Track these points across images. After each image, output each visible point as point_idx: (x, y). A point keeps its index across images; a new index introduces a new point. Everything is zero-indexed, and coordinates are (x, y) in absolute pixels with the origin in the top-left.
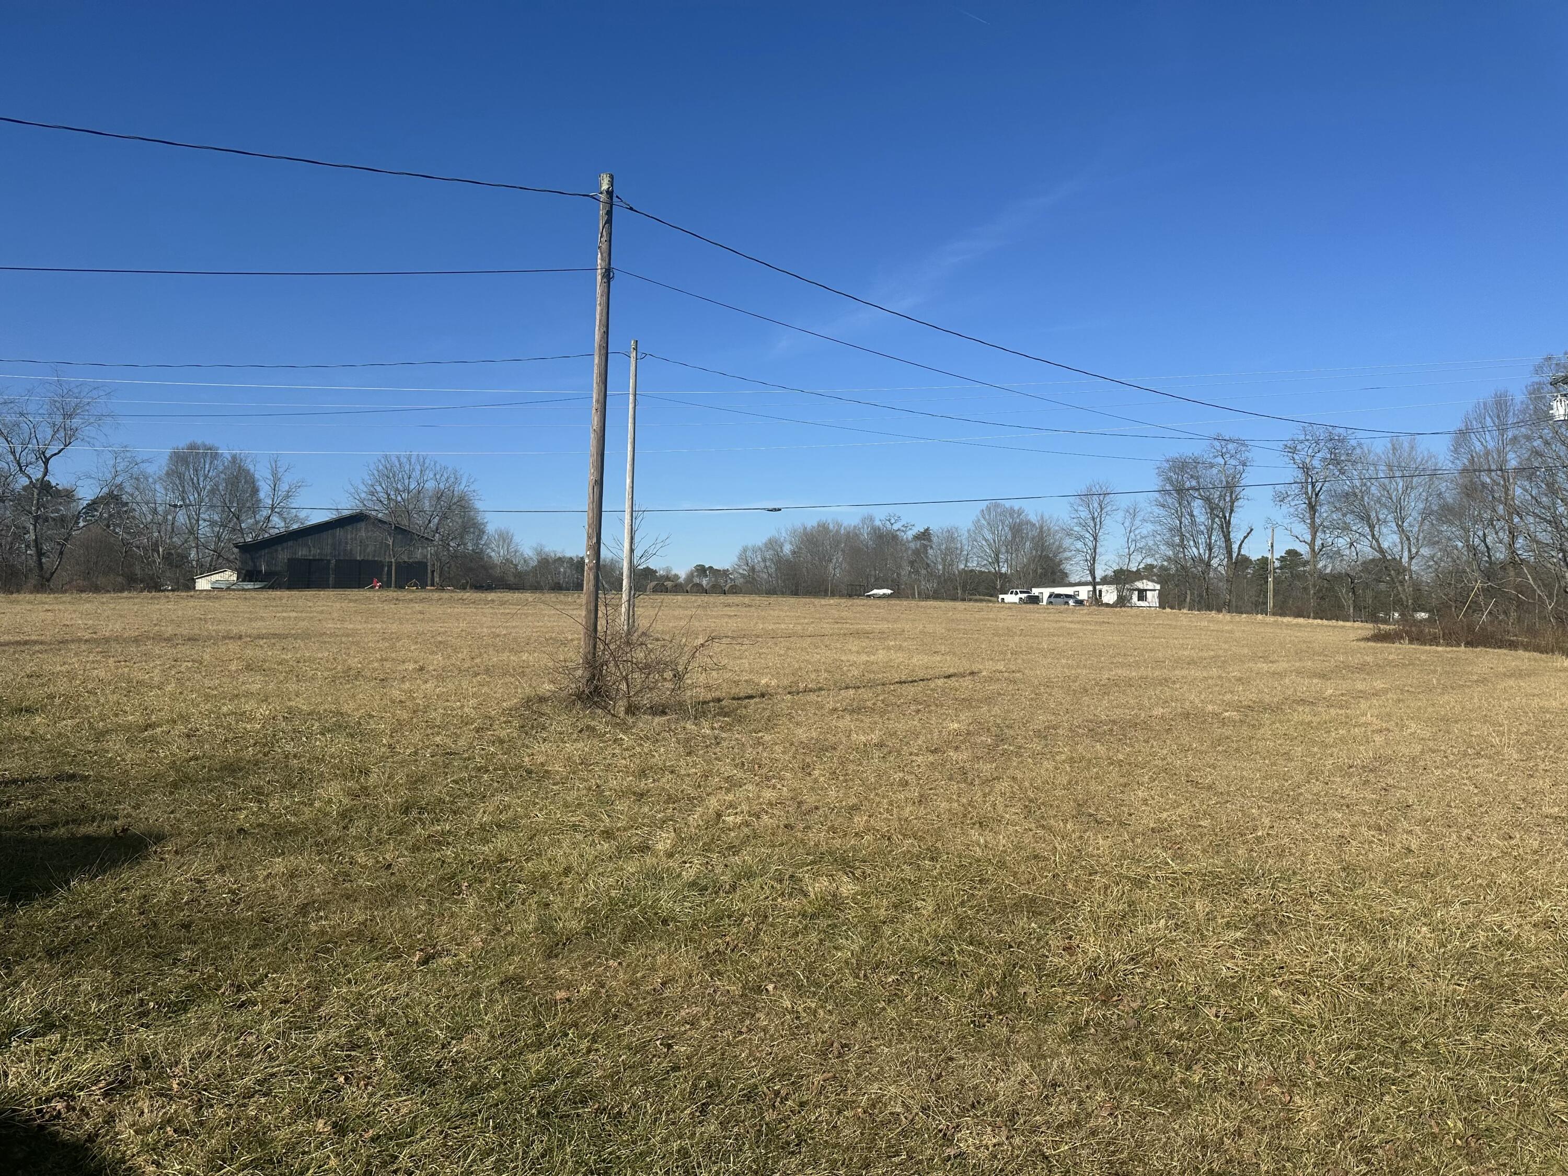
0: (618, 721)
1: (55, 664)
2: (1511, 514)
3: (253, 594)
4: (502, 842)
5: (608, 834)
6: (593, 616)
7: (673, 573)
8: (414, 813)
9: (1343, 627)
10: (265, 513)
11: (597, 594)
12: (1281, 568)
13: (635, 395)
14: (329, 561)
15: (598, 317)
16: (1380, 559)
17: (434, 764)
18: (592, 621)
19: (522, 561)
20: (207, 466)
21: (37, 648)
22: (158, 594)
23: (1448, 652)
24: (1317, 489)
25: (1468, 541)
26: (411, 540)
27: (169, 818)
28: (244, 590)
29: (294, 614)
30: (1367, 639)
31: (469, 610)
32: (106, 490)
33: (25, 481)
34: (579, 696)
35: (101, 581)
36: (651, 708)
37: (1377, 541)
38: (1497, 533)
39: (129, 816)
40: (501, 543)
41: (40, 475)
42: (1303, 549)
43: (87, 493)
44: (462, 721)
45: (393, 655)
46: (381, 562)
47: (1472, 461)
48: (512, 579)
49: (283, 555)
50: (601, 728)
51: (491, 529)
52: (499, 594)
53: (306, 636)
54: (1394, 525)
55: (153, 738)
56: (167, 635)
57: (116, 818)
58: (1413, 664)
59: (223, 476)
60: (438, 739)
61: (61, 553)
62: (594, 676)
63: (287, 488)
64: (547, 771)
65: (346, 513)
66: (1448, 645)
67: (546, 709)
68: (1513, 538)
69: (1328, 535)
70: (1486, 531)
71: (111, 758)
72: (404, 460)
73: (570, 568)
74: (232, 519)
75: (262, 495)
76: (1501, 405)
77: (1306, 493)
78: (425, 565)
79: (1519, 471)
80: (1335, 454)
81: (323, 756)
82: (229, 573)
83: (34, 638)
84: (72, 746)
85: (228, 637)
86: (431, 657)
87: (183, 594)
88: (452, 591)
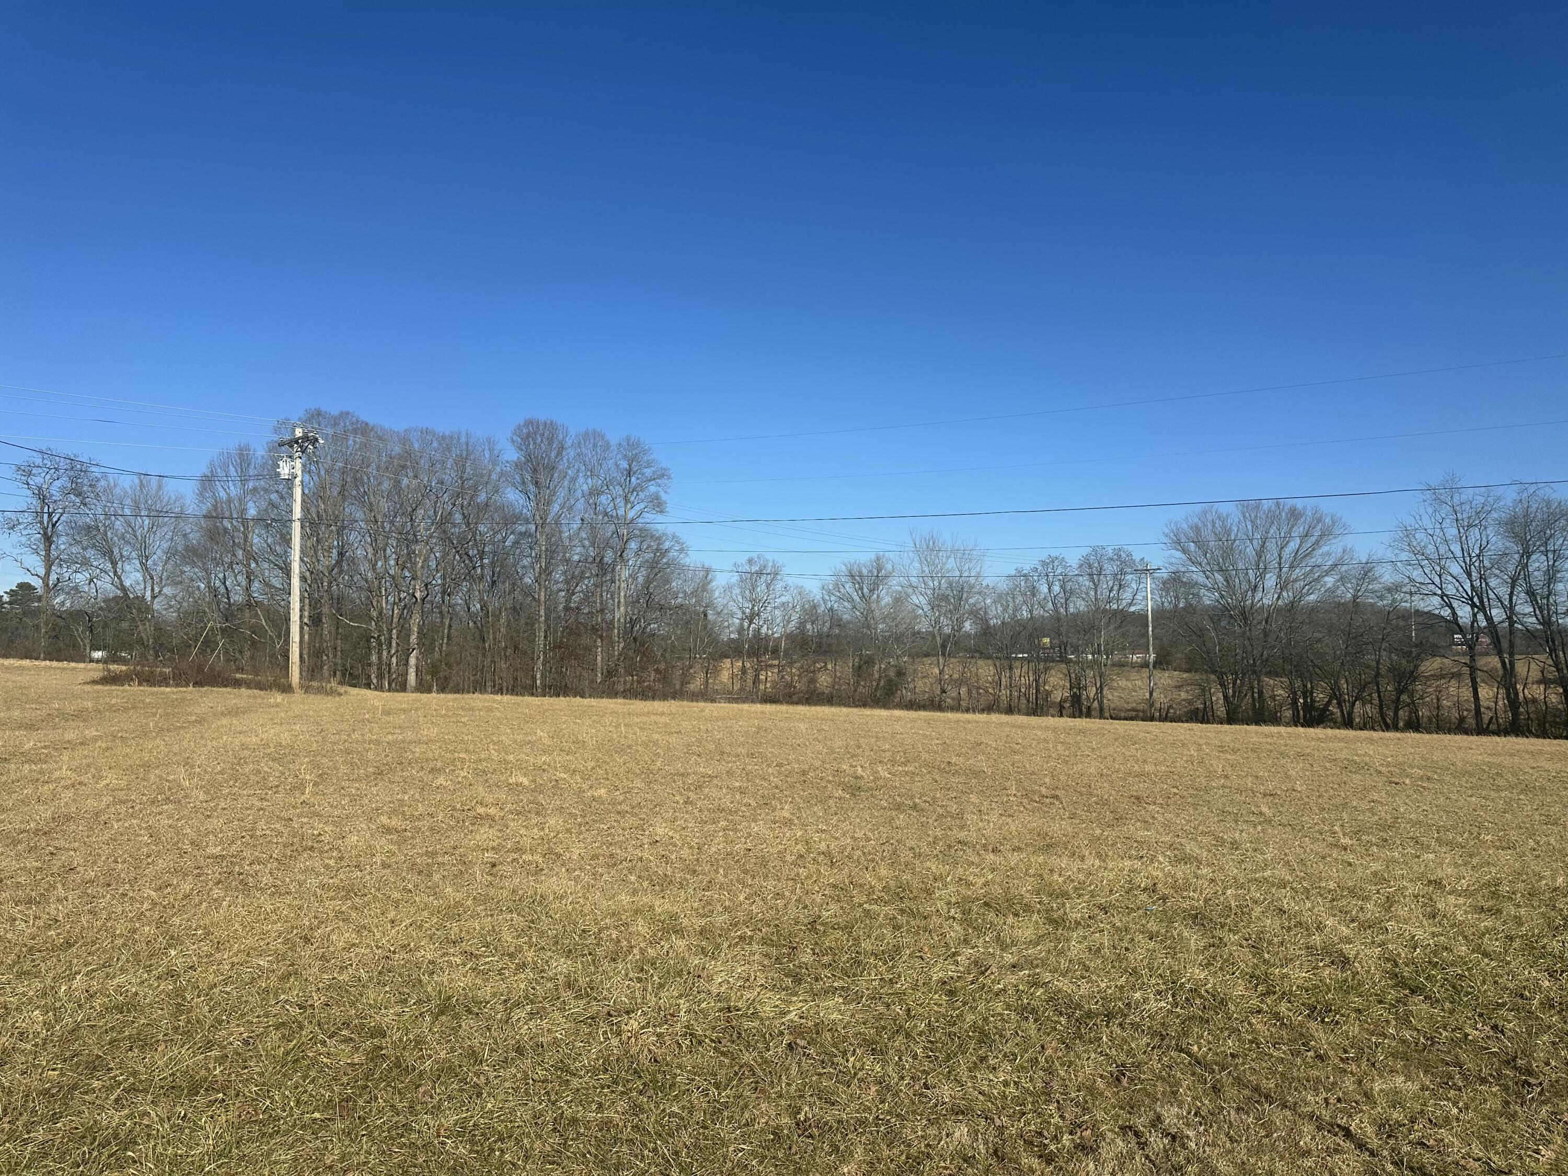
2: (248, 559)
9: (74, 669)
12: (10, 603)
16: (122, 598)
23: (174, 693)
24: (55, 519)
25: (209, 582)
30: (94, 682)
37: (119, 578)
38: (236, 576)
42: (37, 583)
47: (215, 507)
54: (137, 562)
58: (134, 708)
66: (177, 685)
68: (250, 581)
69: (65, 570)
70: (226, 574)
76: (244, 457)
77: (41, 522)
79: (258, 520)
80: (77, 483)
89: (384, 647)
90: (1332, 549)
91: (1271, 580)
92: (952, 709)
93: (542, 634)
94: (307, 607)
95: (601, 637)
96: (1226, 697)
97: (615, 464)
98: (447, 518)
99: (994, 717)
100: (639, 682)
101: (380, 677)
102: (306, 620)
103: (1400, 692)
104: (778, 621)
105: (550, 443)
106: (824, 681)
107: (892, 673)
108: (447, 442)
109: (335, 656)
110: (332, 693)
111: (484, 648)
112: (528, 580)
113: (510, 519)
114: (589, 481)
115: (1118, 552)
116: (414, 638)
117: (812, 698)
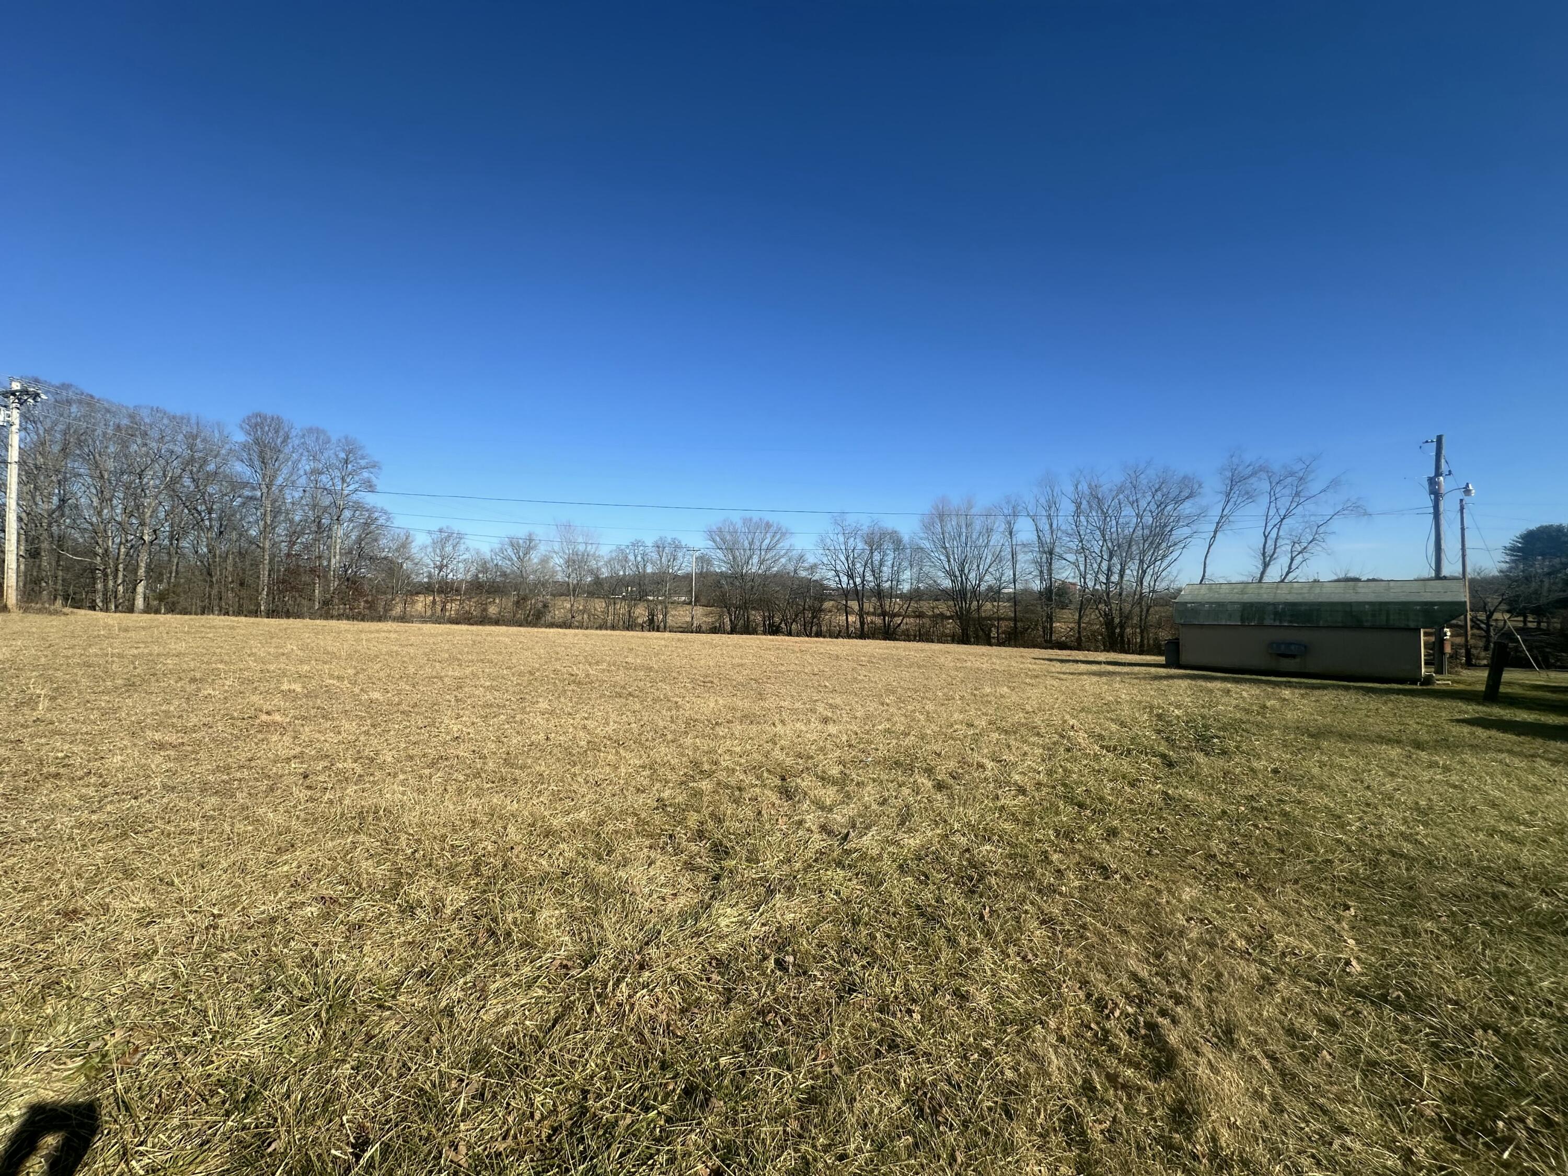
89: (111, 577)
90: (785, 544)
91: (755, 560)
92: (578, 627)
93: (267, 573)
94: (23, 543)
95: (319, 577)
96: (731, 620)
97: (334, 454)
98: (175, 480)
99: (604, 632)
100: (351, 609)
101: (106, 601)
102: (21, 553)
103: (813, 617)
104: (461, 571)
105: (277, 432)
106: (493, 610)
107: (540, 605)
108: (178, 421)
109: (55, 583)
110: (56, 612)
111: (212, 581)
112: (253, 533)
113: (236, 485)
114: (312, 463)
115: (674, 540)
116: (142, 572)
117: (484, 620)
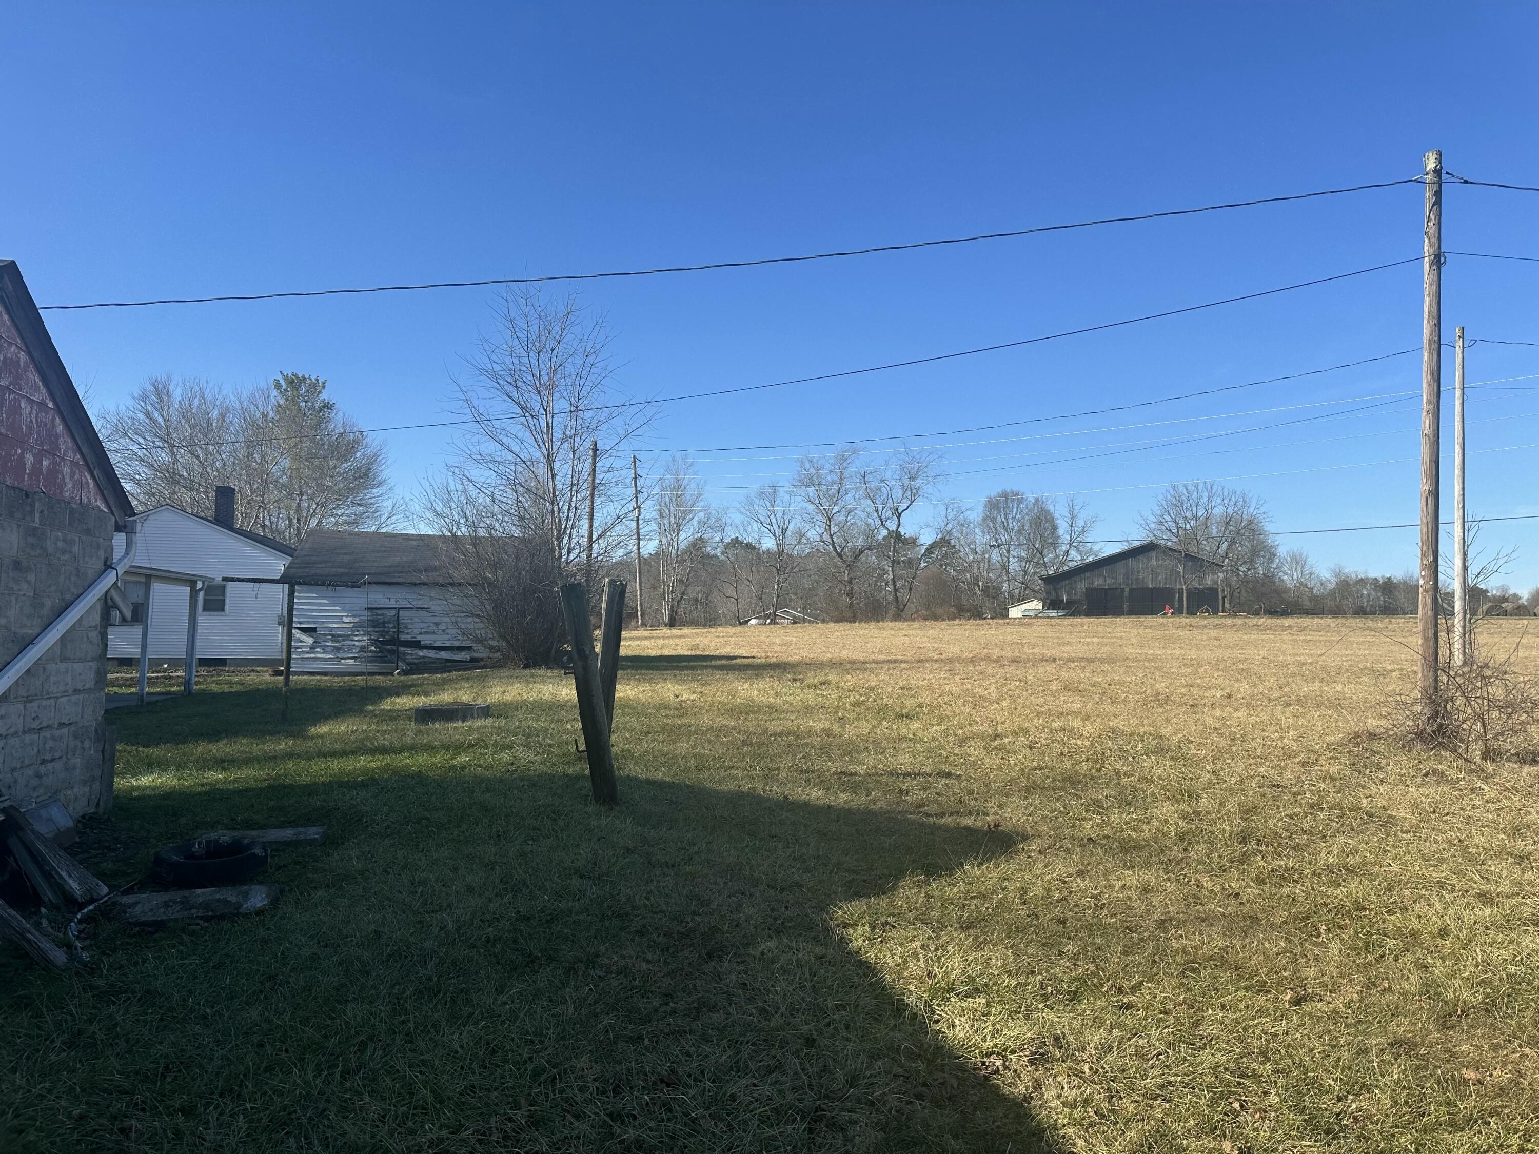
0: (1473, 767)
1: (917, 678)
3: (1058, 620)
4: (1355, 887)
5: (1486, 898)
6: (1431, 644)
7: (1511, 592)
8: (1253, 845)
10: (1064, 548)
11: (1436, 619)
13: (1463, 390)
14: (1123, 590)
15: (1426, 309)
17: (1263, 795)
18: (1431, 651)
19: (1319, 584)
20: (1015, 510)
21: (903, 665)
22: (981, 622)
26: (1201, 566)
27: (1028, 820)
28: (1049, 617)
29: (1096, 640)
31: (1266, 637)
32: (940, 536)
33: (884, 533)
34: (1420, 735)
35: (939, 611)
36: (1517, 754)
39: (996, 814)
40: (1294, 566)
41: (894, 528)
43: (927, 539)
44: (1284, 754)
45: (1199, 681)
46: (1172, 589)
48: (1308, 603)
49: (1082, 586)
50: (1451, 773)
51: (1282, 551)
52: (1296, 620)
53: (1110, 660)
55: (1002, 747)
56: (995, 657)
57: (988, 815)
59: (1027, 517)
60: (1262, 770)
61: (910, 589)
62: (1437, 713)
63: (1083, 524)
64: (1391, 816)
65: (1136, 544)
67: (1376, 745)
71: (973, 762)
72: (1191, 488)
73: (1375, 590)
74: (1036, 554)
75: (1061, 532)
78: (1217, 590)
81: (1152, 777)
82: (1035, 602)
83: (899, 657)
84: (945, 749)
85: (1044, 660)
86: (1236, 685)
87: (1001, 621)
88: (1245, 617)
